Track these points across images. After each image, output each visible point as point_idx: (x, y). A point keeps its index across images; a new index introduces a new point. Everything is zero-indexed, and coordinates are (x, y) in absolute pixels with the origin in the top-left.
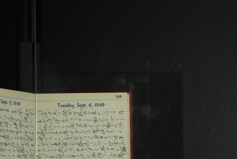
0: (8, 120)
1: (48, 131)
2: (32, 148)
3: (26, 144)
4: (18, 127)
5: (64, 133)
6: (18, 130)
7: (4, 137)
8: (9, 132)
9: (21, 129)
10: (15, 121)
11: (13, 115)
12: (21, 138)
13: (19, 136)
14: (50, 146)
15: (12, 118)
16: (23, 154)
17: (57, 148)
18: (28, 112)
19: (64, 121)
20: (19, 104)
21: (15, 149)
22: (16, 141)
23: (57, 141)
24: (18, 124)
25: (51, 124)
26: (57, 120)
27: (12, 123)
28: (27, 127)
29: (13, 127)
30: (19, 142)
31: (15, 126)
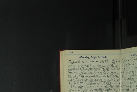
0: (97, 67)
1: (126, 71)
2: (118, 82)
3: (112, 80)
4: (106, 70)
5: (132, 72)
6: (105, 72)
7: (93, 76)
8: (98, 74)
9: (108, 72)
10: (103, 67)
11: (102, 64)
12: (108, 77)
13: (106, 75)
14: (127, 80)
15: (101, 66)
16: (110, 85)
17: (129, 81)
18: (114, 61)
19: (132, 65)
20: (106, 57)
21: (103, 83)
22: (103, 79)
23: (129, 77)
24: (105, 68)
25: (127, 67)
26: (129, 65)
27: (100, 69)
28: (113, 70)
29: (101, 71)
30: (107, 79)
31: (103, 70)
